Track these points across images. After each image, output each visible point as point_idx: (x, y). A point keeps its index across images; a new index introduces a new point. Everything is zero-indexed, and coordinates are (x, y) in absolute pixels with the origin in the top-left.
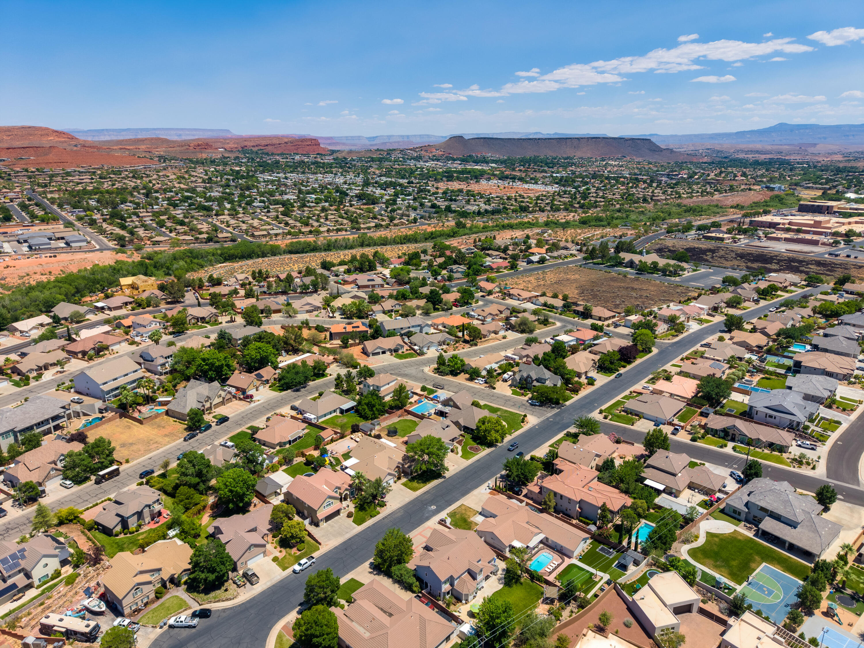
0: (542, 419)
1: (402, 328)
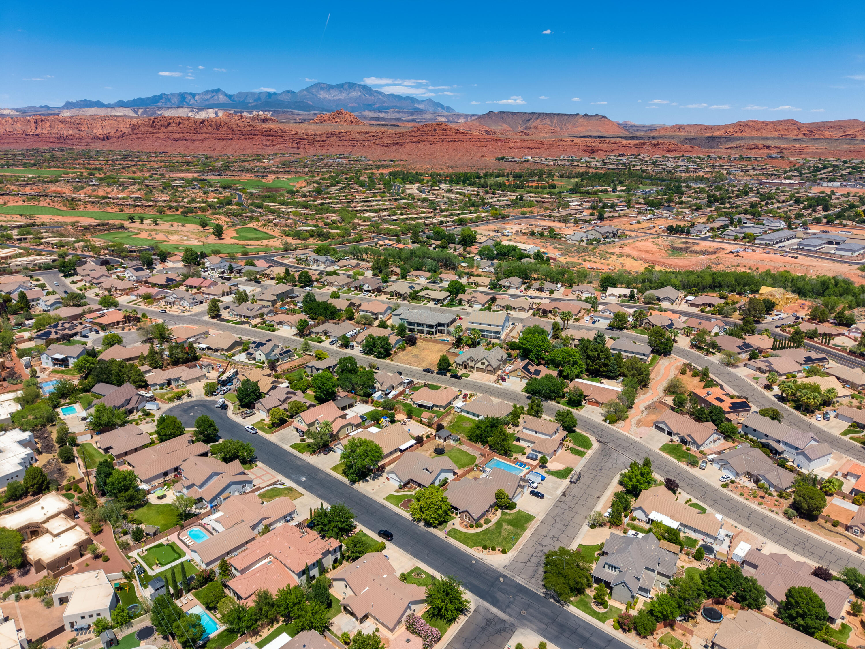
1: (767, 436)
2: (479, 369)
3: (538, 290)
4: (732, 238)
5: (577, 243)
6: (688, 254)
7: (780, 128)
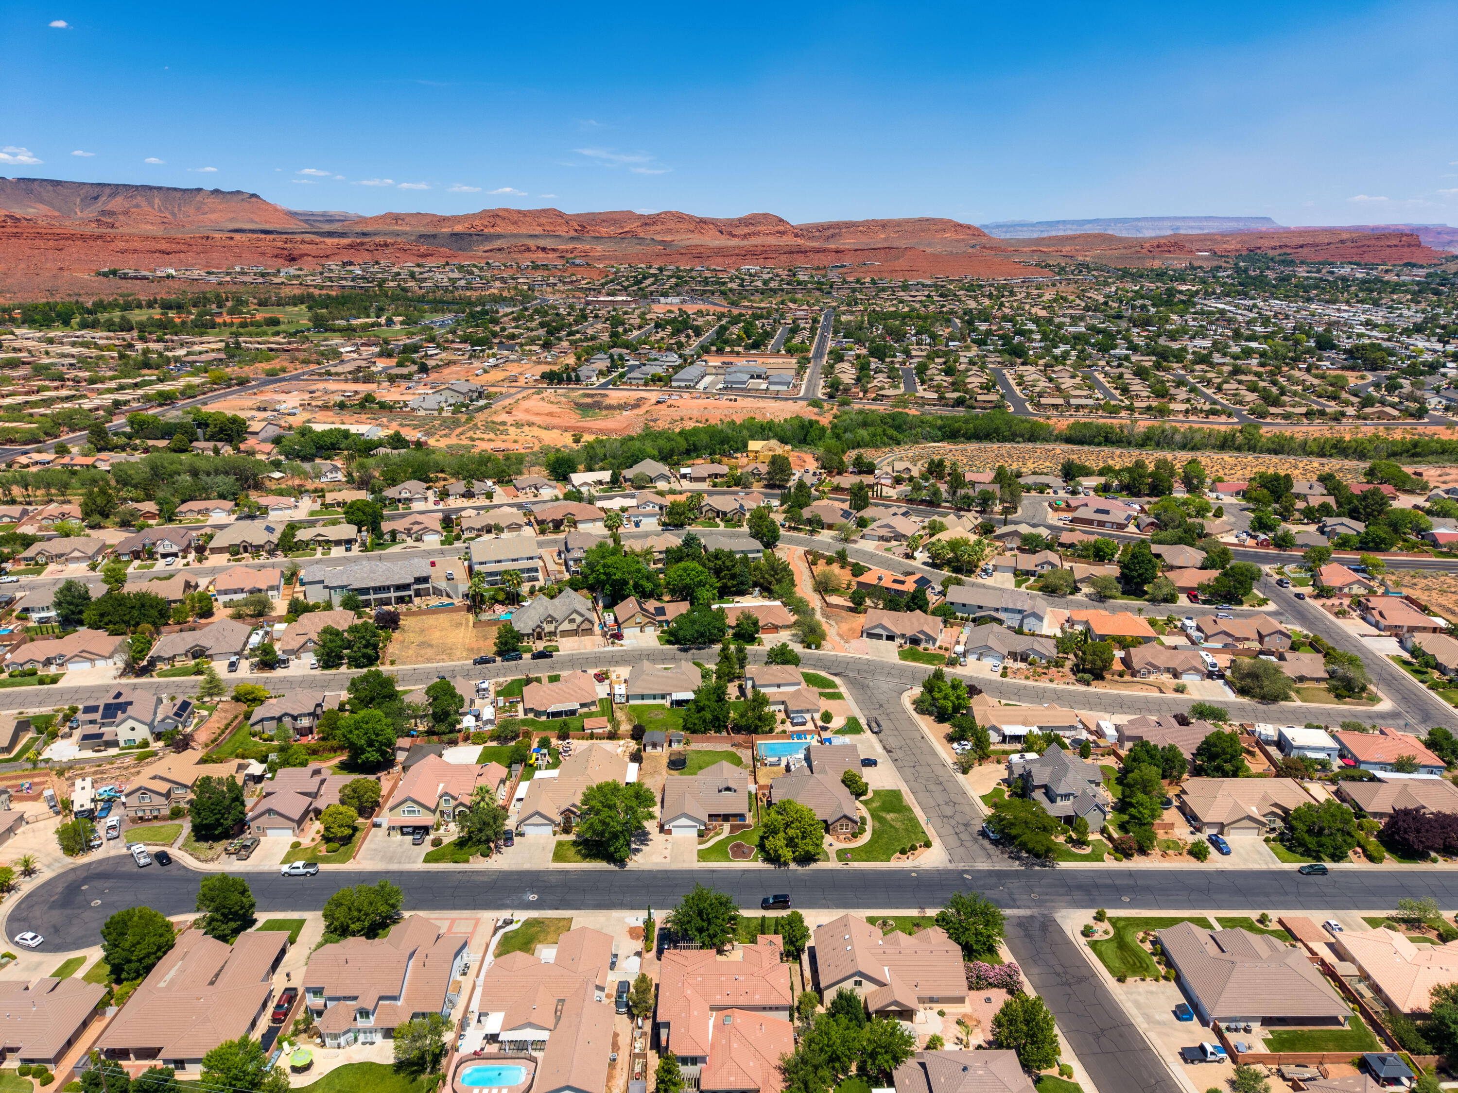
0: (951, 866)
1: (980, 607)
2: (566, 634)
3: (463, 496)
4: (641, 382)
5: (436, 413)
6: (604, 412)
7: (543, 220)
